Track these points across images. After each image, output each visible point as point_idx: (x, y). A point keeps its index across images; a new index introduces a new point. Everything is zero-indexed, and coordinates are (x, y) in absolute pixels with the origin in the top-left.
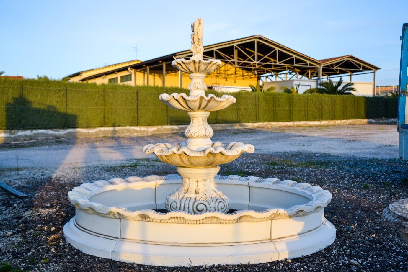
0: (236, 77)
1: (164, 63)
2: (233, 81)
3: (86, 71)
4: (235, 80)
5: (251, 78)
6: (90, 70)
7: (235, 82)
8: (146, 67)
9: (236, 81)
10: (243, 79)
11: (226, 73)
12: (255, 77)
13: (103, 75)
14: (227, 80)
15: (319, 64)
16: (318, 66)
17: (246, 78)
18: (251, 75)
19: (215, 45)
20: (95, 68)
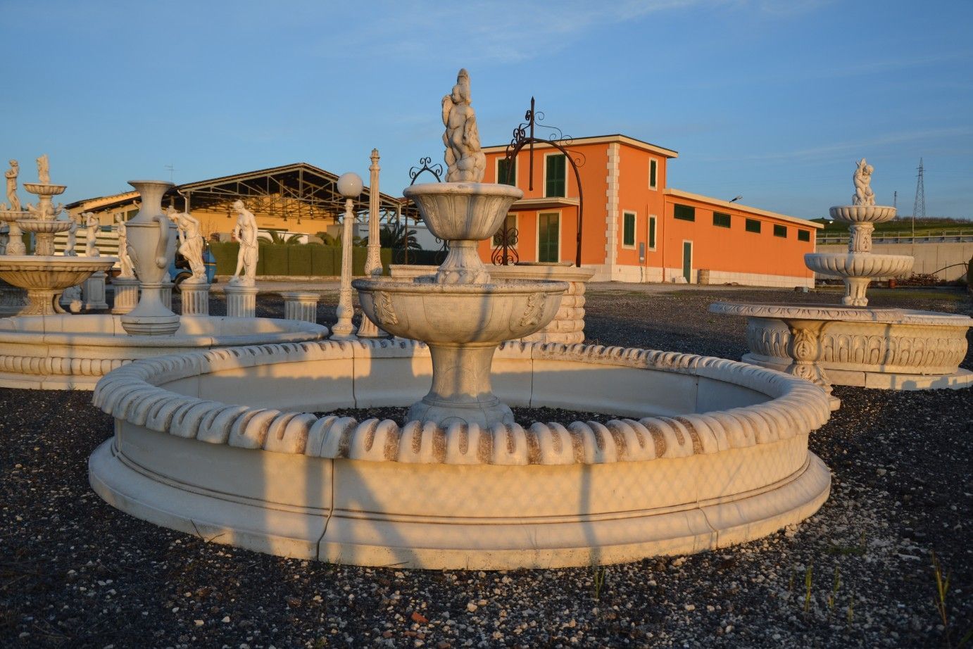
0: (300, 216)
1: (172, 197)
2: (296, 221)
3: (91, 200)
4: (299, 220)
5: (324, 218)
6: (95, 199)
7: (299, 223)
8: (169, 197)
9: (301, 221)
10: (312, 219)
11: (285, 210)
12: (331, 217)
13: (106, 208)
14: (285, 220)
15: (398, 204)
16: (395, 205)
17: (316, 217)
18: (323, 214)
19: (239, 176)
20: (104, 196)
